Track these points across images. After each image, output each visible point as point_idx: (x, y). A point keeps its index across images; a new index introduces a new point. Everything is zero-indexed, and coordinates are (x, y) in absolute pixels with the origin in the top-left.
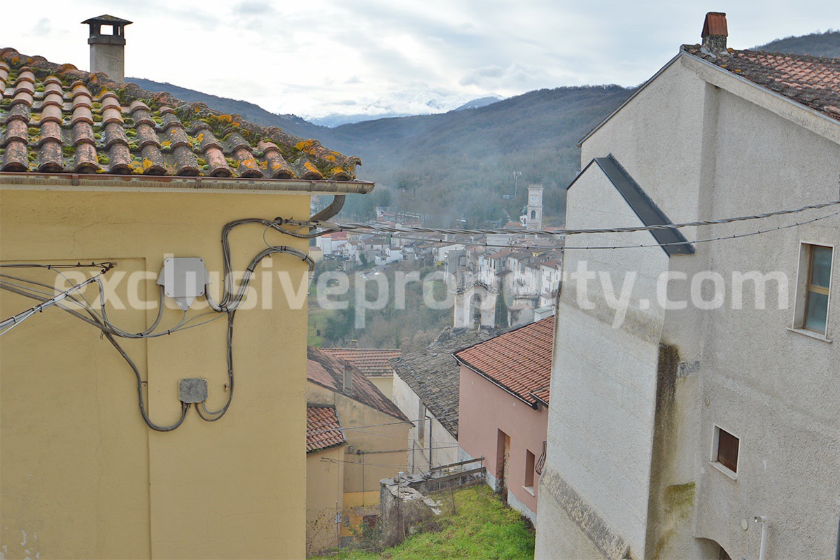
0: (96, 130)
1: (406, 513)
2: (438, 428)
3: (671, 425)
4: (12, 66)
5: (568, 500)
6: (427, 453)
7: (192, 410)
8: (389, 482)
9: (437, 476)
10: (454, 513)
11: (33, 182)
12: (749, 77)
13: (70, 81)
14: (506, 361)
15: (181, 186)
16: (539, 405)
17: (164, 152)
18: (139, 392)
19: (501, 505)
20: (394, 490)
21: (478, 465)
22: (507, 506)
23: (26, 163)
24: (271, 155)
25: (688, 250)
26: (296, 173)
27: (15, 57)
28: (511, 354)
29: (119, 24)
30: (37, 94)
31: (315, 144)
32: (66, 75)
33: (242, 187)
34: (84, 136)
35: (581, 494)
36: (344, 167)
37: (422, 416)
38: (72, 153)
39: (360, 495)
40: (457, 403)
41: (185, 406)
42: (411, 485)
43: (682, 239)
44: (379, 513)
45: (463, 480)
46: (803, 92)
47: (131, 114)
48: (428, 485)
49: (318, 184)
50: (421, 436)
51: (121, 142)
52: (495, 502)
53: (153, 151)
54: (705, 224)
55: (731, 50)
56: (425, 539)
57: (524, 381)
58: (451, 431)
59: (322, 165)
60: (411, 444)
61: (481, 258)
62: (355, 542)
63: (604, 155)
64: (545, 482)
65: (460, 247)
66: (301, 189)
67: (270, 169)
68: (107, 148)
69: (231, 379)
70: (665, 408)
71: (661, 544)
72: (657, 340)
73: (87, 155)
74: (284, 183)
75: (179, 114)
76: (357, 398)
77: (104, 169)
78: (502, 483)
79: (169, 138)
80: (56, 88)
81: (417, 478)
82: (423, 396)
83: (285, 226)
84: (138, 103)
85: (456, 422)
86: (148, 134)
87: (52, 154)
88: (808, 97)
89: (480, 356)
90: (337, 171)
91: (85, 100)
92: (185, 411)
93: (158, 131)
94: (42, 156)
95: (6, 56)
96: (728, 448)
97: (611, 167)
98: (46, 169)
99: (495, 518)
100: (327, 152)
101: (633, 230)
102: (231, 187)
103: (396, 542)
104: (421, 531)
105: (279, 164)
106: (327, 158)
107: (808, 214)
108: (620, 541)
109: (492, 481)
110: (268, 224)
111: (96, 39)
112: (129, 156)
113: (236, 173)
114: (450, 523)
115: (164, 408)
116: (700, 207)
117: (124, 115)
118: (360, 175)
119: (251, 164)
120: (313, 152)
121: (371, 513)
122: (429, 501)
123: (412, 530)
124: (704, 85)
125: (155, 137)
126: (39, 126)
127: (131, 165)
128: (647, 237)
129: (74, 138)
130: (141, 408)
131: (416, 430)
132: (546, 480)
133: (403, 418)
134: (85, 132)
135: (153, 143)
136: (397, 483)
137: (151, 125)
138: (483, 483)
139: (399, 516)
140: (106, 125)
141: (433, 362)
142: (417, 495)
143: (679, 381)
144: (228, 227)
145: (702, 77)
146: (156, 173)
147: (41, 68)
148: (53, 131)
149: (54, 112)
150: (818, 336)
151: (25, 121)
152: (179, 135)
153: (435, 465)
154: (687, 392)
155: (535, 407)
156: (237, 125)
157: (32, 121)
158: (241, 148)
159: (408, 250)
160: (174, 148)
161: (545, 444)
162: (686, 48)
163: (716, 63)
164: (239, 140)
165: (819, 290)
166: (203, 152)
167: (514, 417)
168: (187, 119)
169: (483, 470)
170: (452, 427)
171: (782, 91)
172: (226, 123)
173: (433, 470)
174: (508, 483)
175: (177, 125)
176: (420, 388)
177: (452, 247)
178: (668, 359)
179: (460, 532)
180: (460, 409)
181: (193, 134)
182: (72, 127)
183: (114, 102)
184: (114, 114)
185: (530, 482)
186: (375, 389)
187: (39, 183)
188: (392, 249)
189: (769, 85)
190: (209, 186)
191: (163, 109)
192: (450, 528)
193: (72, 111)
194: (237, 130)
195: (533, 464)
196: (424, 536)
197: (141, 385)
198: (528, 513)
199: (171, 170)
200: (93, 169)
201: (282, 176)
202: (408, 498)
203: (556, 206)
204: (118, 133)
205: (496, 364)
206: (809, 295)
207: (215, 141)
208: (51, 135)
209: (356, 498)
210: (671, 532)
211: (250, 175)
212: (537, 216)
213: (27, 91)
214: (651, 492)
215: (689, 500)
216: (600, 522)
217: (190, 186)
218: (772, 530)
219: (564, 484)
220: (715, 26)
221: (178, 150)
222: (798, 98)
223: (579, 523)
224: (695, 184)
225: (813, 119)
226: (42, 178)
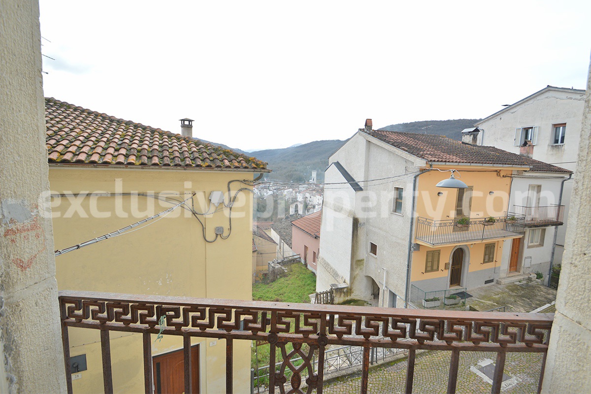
0: (190, 154)
1: (276, 271)
2: (286, 245)
3: (357, 242)
4: (160, 134)
5: (326, 266)
6: (282, 253)
7: (219, 236)
8: (271, 262)
9: (286, 260)
10: (291, 271)
11: (172, 169)
12: (378, 138)
13: (179, 139)
14: (307, 224)
15: (216, 170)
16: (317, 237)
17: (211, 160)
18: (203, 231)
19: (305, 268)
20: (273, 265)
21: (298, 256)
22: (308, 269)
23: (170, 163)
24: (242, 162)
25: (361, 189)
26: (250, 167)
27: (161, 131)
28: (308, 222)
29: (190, 121)
30: (169, 143)
31: (255, 158)
32: (178, 137)
33: (234, 171)
34: (187, 156)
35: (330, 263)
36: (264, 165)
37: (280, 242)
38: (183, 161)
39: (261, 267)
40: (291, 237)
41: (217, 235)
42: (278, 263)
43: (359, 186)
44: (268, 272)
45: (293, 261)
46: (394, 143)
47: (199, 149)
48: (283, 263)
49: (256, 170)
50: (280, 248)
51: (198, 157)
52: (304, 268)
53: (208, 160)
54: (366, 181)
55: (373, 130)
56: (282, 280)
57: (312, 230)
58: (289, 246)
59: (257, 165)
60: (277, 251)
61: (297, 193)
62: (260, 281)
63: (336, 162)
64: (319, 261)
65: (291, 190)
66: (251, 171)
67: (242, 166)
68: (194, 159)
69: (231, 227)
70: (355, 237)
71: (355, 278)
72: (352, 216)
73: (188, 161)
74: (246, 170)
75: (214, 149)
76: (260, 237)
77: (194, 165)
78: (306, 262)
79: (212, 156)
80: (175, 141)
81: (279, 261)
82: (281, 236)
83: (246, 182)
84: (201, 146)
85: (291, 244)
86: (205, 155)
87: (178, 161)
88: (396, 144)
89: (299, 223)
90: (261, 166)
91: (185, 145)
92: (217, 236)
93: (208, 154)
94: (174, 162)
95: (158, 130)
96: (374, 248)
97: (338, 165)
98: (176, 165)
99: (304, 272)
100: (258, 161)
101: (345, 183)
102: (231, 171)
103: (273, 281)
104: (281, 277)
105: (245, 164)
106: (258, 163)
107: (396, 179)
108: (342, 277)
109: (303, 261)
110: (241, 181)
111: (183, 126)
112: (201, 162)
113: (232, 167)
114: (290, 274)
115: (210, 235)
116: (365, 177)
117: (197, 149)
118: (268, 167)
119: (237, 164)
120: (254, 161)
121: (265, 272)
122: (283, 268)
123: (278, 277)
124: (365, 140)
125: (208, 156)
126: (172, 152)
127: (202, 164)
128: (348, 185)
129: (183, 156)
130: (204, 236)
131: (279, 246)
132: (319, 260)
133: (275, 242)
134: (187, 155)
135: (207, 158)
136: (273, 262)
137: (206, 153)
138: (300, 262)
139: (274, 273)
140: (192, 152)
141: (284, 225)
142: (279, 266)
143: (359, 228)
144: (230, 182)
145: (365, 138)
146: (209, 166)
147: (170, 135)
148: (177, 154)
149: (176, 148)
150: (399, 214)
151: (168, 151)
152: (215, 155)
153: (285, 257)
154: (361, 232)
155: (315, 238)
156: (232, 153)
157: (170, 151)
158: (233, 159)
159: (275, 191)
160: (214, 159)
161: (319, 249)
162: (360, 130)
163: (369, 134)
164: (232, 157)
165: (400, 201)
166: (222, 161)
167: (309, 241)
168: (216, 151)
169: (300, 258)
170: (290, 245)
171: (388, 142)
172: (228, 152)
173: (284, 258)
174: (307, 262)
175: (214, 153)
176: (280, 233)
177: (289, 190)
178: (356, 223)
179: (293, 277)
180: (293, 239)
181: (219, 155)
182: (182, 153)
183: (194, 145)
184: (194, 149)
185: (314, 261)
186: (266, 234)
187: (174, 169)
188: (270, 190)
189: (385, 141)
190: (225, 171)
191: (209, 148)
192: (290, 276)
193: (181, 148)
194: (232, 154)
195: (315, 256)
196: (282, 279)
197: (204, 229)
198: (314, 271)
199: (213, 166)
200: (191, 165)
201: (246, 168)
202: (277, 267)
203: (321, 177)
204: (197, 155)
205: (303, 225)
206: (396, 202)
207: (225, 157)
208: (177, 155)
209: (260, 268)
210: (357, 274)
211: (236, 167)
212: (315, 180)
213: (167, 142)
214: (351, 262)
215: (363, 264)
216: (336, 272)
217: (219, 170)
218: (387, 272)
219: (325, 261)
220: (368, 124)
221: (215, 160)
222: (393, 144)
223: (330, 273)
224: (363, 170)
225: (397, 151)
226: (175, 168)
